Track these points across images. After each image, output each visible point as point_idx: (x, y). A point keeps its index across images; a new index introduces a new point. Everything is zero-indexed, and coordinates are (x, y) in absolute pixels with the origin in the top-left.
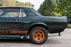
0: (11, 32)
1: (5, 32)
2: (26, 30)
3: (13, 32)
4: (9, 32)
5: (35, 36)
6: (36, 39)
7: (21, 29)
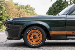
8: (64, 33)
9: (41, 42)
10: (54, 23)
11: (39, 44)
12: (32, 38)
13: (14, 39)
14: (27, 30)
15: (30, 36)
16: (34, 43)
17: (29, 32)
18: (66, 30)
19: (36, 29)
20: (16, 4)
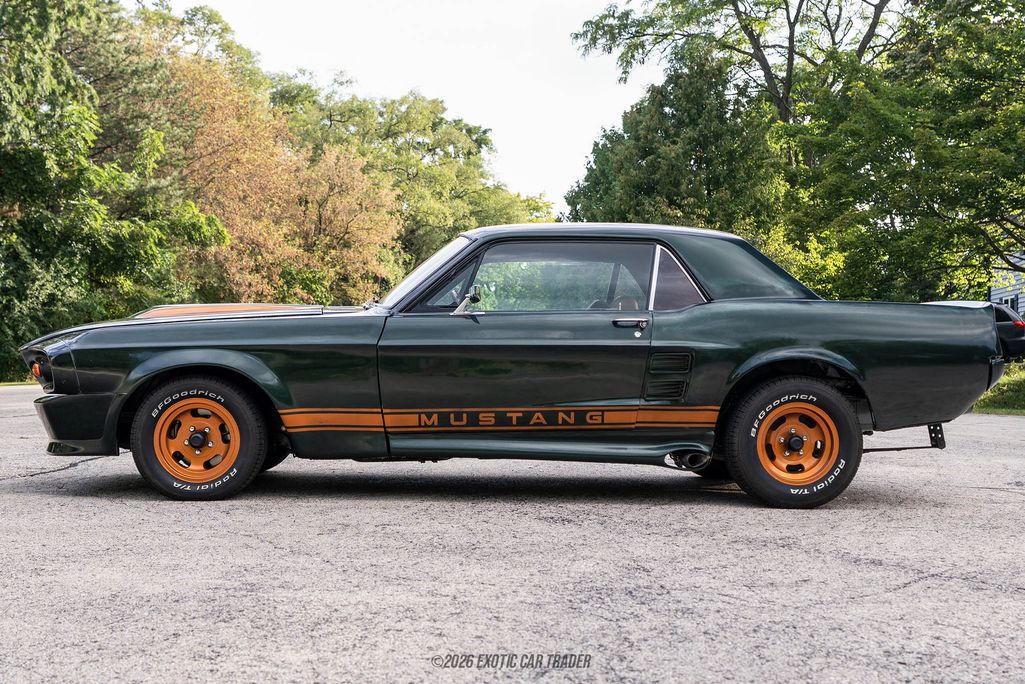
0: (593, 421)
1: (551, 418)
2: (704, 401)
3: (610, 417)
4: (581, 416)
5: (769, 448)
6: (778, 470)
7: (675, 395)
8: (371, 419)
9: (231, 470)
10: (308, 361)
11: (221, 478)
12: (181, 442)
13: (82, 449)
14: (153, 398)
15: (171, 435)
16: (193, 472)
17: (161, 413)
18: (379, 402)
19: (202, 396)
20: (287, 97)
